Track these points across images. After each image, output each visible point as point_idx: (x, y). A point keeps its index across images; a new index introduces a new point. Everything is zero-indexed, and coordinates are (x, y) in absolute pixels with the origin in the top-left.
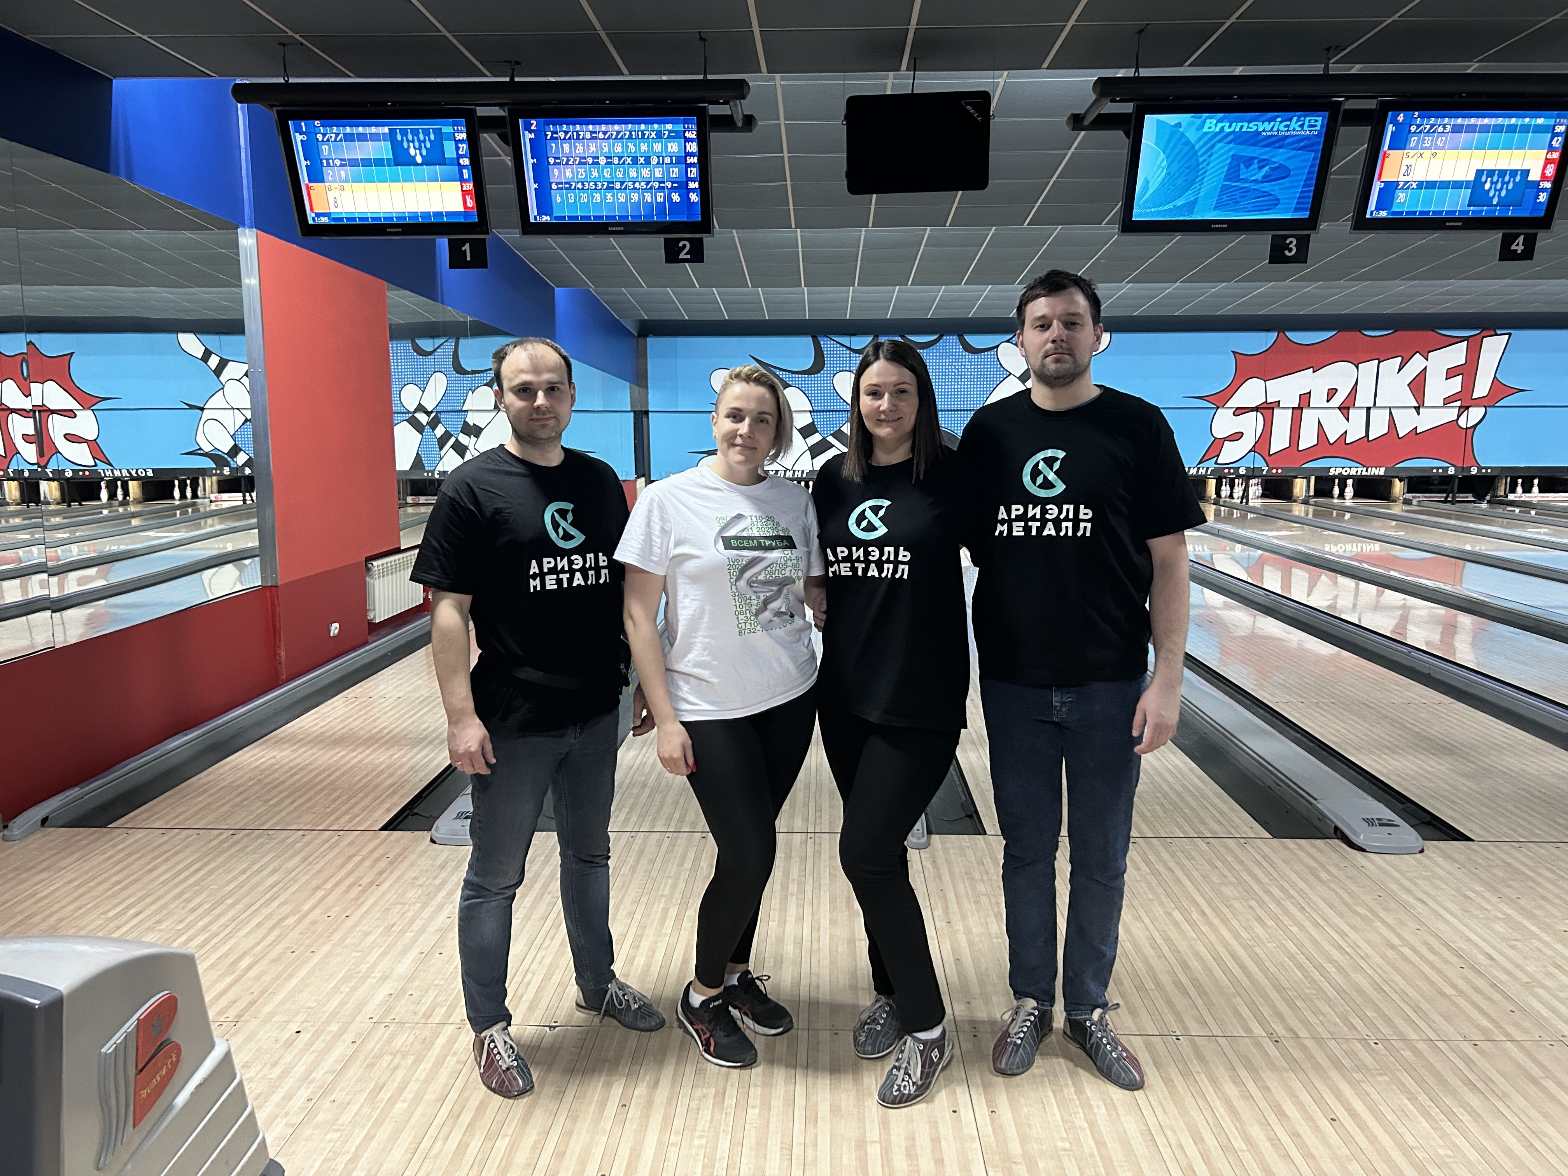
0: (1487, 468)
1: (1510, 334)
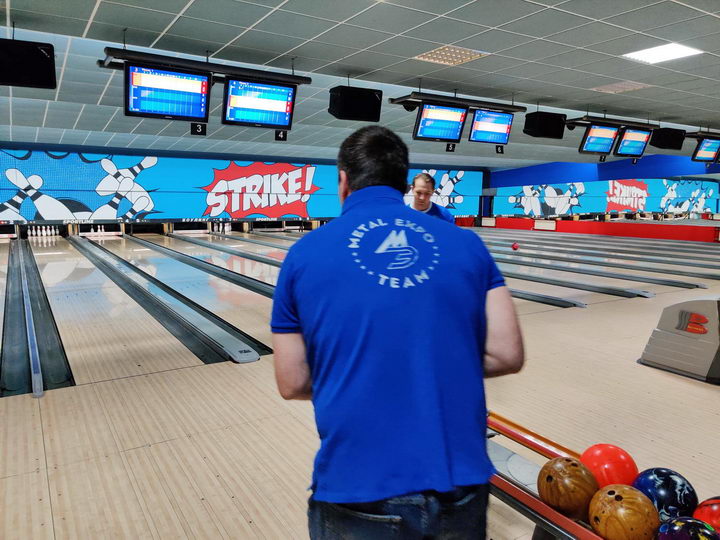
1: (316, 167)
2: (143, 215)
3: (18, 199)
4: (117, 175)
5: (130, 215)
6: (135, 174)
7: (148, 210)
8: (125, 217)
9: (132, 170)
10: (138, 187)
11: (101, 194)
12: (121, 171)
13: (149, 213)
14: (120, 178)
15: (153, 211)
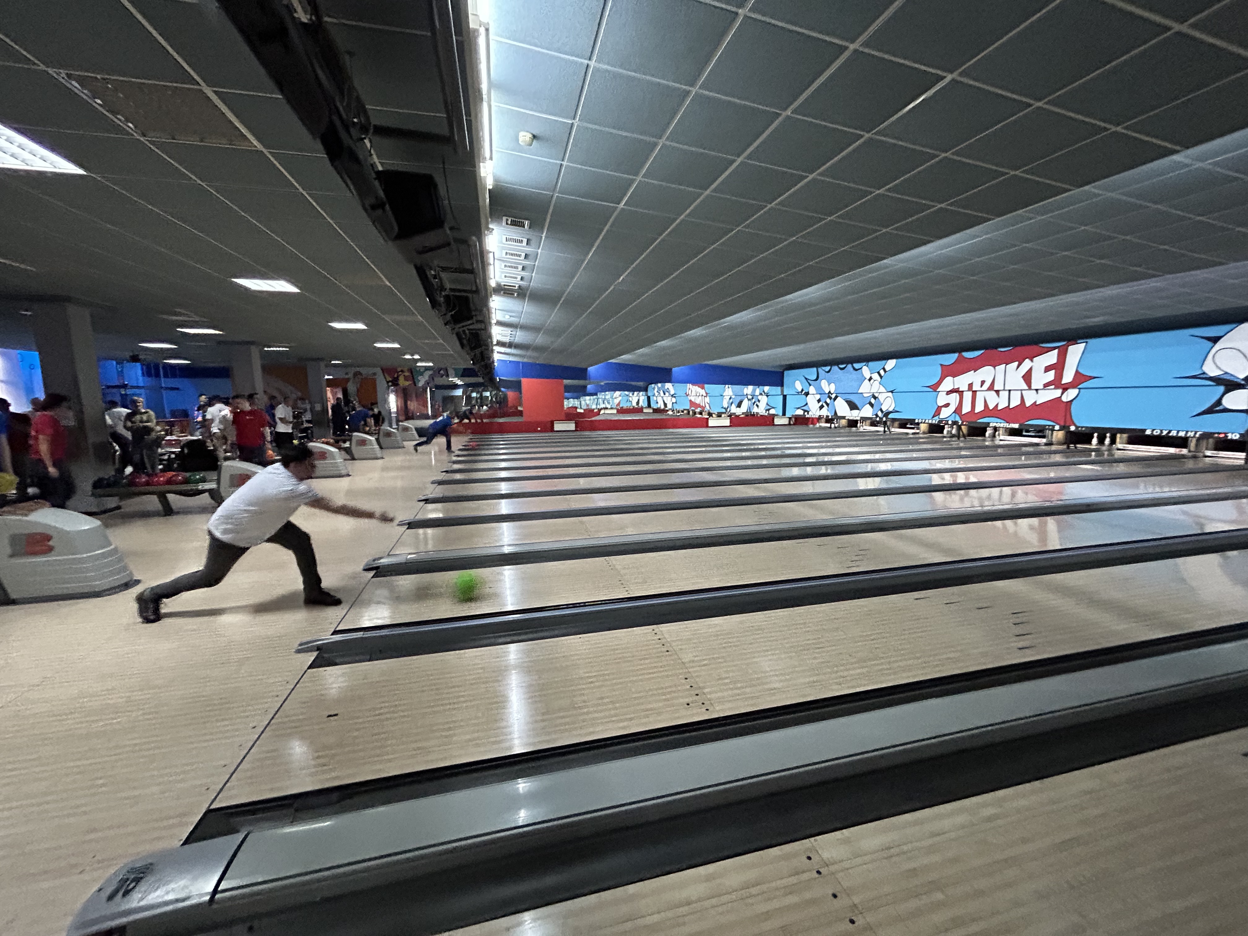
0: (1082, 427)
1: (1087, 342)
2: (887, 414)
3: (828, 401)
4: (870, 379)
5: (880, 414)
6: (881, 377)
7: (891, 409)
8: (877, 415)
9: (879, 373)
10: (882, 389)
11: (865, 395)
12: (873, 376)
13: (891, 412)
14: (872, 381)
15: (895, 411)
